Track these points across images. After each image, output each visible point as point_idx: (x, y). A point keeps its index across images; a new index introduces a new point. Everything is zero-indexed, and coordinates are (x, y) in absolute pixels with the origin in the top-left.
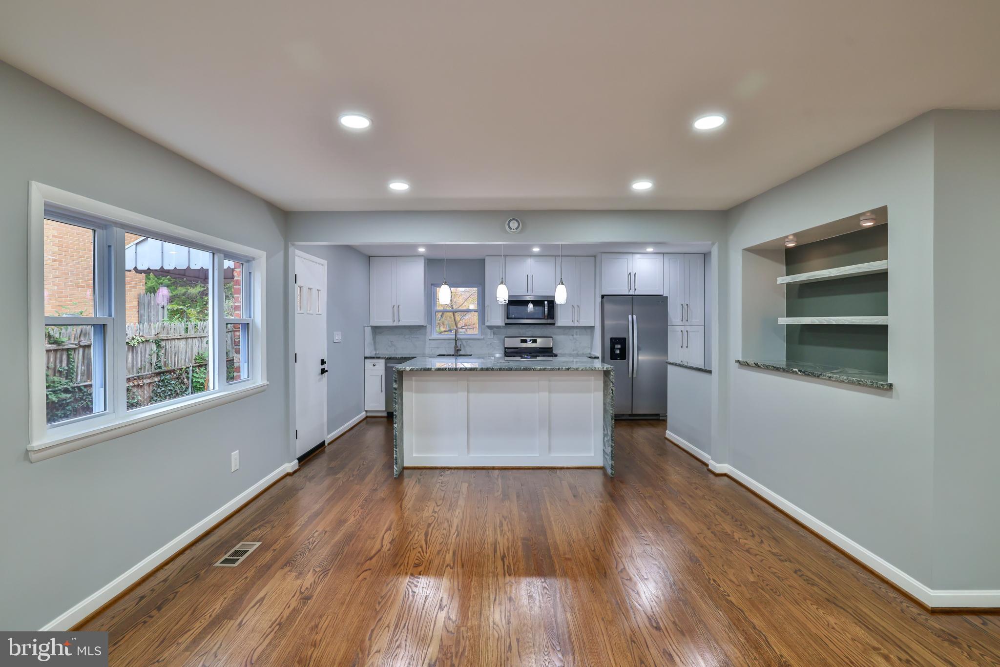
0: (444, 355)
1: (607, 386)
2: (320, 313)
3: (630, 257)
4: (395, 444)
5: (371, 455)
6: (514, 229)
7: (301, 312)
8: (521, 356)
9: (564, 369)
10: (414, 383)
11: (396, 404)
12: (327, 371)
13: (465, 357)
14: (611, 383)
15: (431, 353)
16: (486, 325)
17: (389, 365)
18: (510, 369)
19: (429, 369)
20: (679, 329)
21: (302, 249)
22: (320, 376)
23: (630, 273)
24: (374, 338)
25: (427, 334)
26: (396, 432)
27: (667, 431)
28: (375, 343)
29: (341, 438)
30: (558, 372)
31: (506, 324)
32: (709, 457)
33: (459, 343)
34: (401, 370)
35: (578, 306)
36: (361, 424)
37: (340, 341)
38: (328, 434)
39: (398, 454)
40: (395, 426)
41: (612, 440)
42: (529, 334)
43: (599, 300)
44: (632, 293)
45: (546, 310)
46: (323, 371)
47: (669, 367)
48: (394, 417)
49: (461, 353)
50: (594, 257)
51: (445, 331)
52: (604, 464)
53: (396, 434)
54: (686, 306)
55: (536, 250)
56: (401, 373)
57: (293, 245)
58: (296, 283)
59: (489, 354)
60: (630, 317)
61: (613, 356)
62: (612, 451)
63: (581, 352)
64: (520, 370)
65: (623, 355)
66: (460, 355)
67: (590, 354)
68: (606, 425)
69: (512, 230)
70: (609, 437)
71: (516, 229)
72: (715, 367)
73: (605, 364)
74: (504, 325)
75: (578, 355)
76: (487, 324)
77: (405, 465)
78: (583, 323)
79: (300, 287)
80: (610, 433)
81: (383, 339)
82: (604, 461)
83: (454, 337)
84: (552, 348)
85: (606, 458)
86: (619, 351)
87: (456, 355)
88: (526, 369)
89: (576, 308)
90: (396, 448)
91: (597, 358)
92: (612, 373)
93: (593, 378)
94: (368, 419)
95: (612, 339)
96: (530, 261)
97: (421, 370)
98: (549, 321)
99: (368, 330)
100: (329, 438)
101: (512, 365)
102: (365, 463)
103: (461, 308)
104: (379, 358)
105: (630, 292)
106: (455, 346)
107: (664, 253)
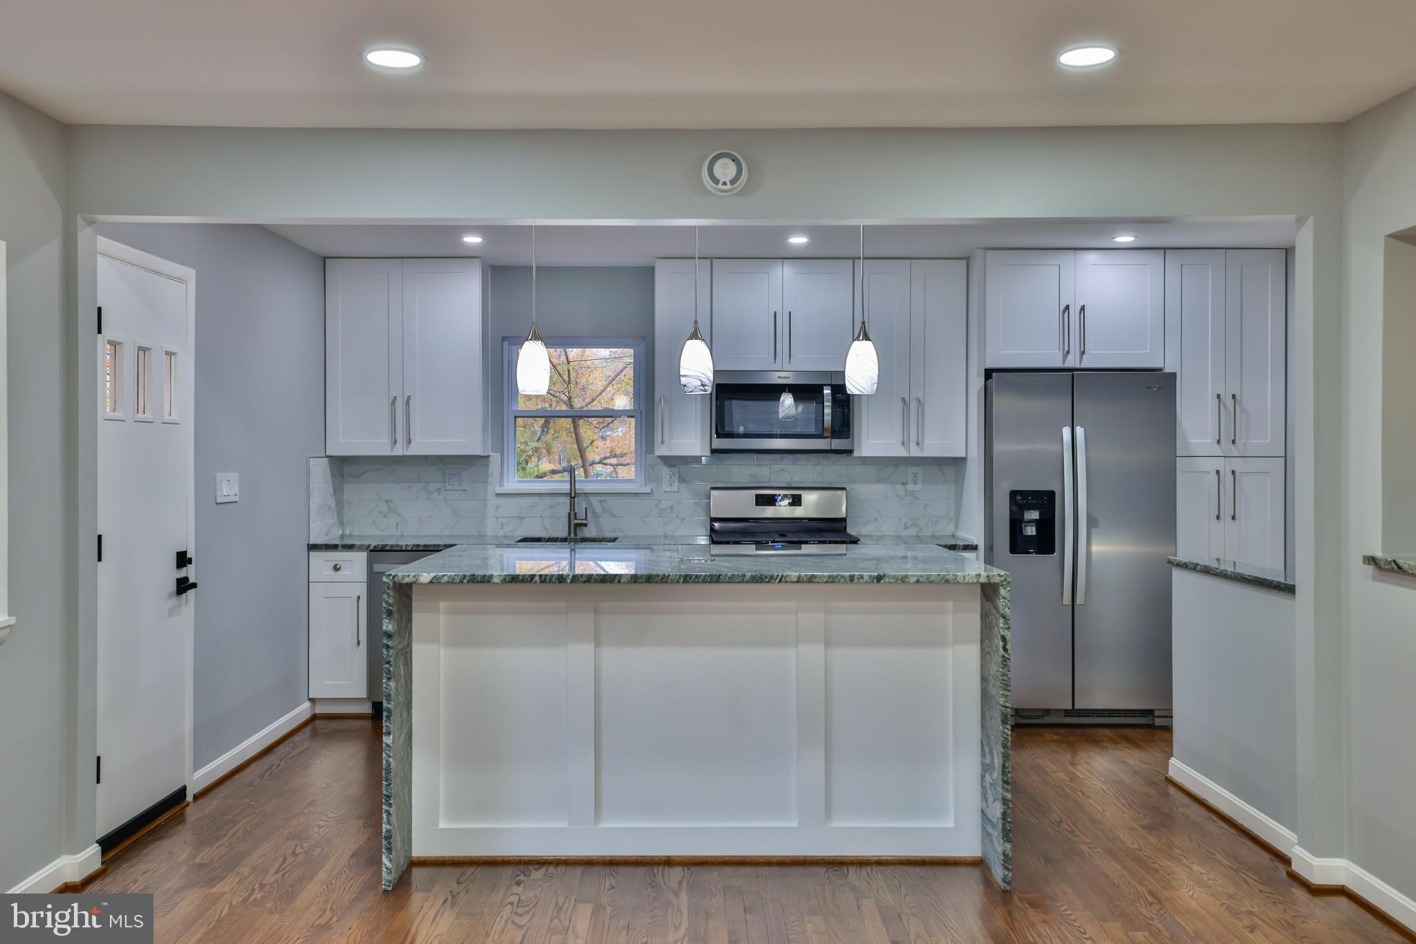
0: (538, 540)
1: (991, 628)
2: (174, 418)
3: (1066, 259)
4: (384, 792)
5: (320, 827)
6: (725, 183)
7: (119, 414)
8: (757, 543)
9: (866, 578)
10: (442, 618)
11: (389, 679)
12: (194, 585)
13: (596, 545)
14: (1001, 620)
15: (501, 533)
16: (657, 453)
17: (378, 568)
18: (715, 579)
19: (486, 580)
20: (1210, 465)
21: (116, 233)
22: (175, 600)
23: (1067, 308)
24: (338, 491)
25: (490, 479)
26: (390, 759)
27: (1173, 761)
28: (340, 504)
29: (237, 777)
30: (849, 586)
31: (713, 451)
32: (1293, 837)
33: (581, 505)
34: (407, 580)
35: (919, 401)
36: (296, 738)
37: (236, 499)
38: (195, 769)
39: (394, 819)
40: (387, 740)
41: (1005, 782)
42: (786, 479)
43: (978, 382)
44: (1072, 362)
45: (828, 411)
46: (183, 586)
47: (1177, 574)
48: (385, 714)
49: (588, 532)
50: (965, 261)
51: (553, 472)
52: (983, 853)
53: (389, 764)
54: (1229, 402)
55: (798, 240)
56: (404, 591)
57: (91, 223)
58: (100, 331)
59: (665, 537)
60: (1066, 432)
61: (1018, 544)
62: (1004, 815)
63: (926, 532)
64: (743, 581)
65: (1045, 541)
66: (584, 540)
67: (953, 536)
68: (989, 737)
69: (720, 186)
70: (997, 774)
71: (733, 182)
72: (1304, 578)
73: (994, 568)
74: (709, 454)
75: (919, 539)
76: (661, 451)
77: (418, 851)
78: (934, 447)
79: (114, 344)
80: (998, 762)
81: (361, 494)
82: (983, 844)
83: (566, 487)
84: (844, 520)
85: (990, 835)
86: (1034, 528)
87: (572, 540)
88: (758, 579)
89: (913, 404)
90: (390, 805)
91: (973, 548)
92: (1002, 591)
93: (950, 604)
94: (318, 723)
95: (1013, 494)
96: (785, 274)
97: (461, 582)
98: (837, 444)
99: (320, 470)
100: (197, 779)
101: (724, 567)
102: (298, 850)
103: (596, 406)
104: (350, 547)
105: (1066, 362)
106: (569, 514)
107: (1165, 249)
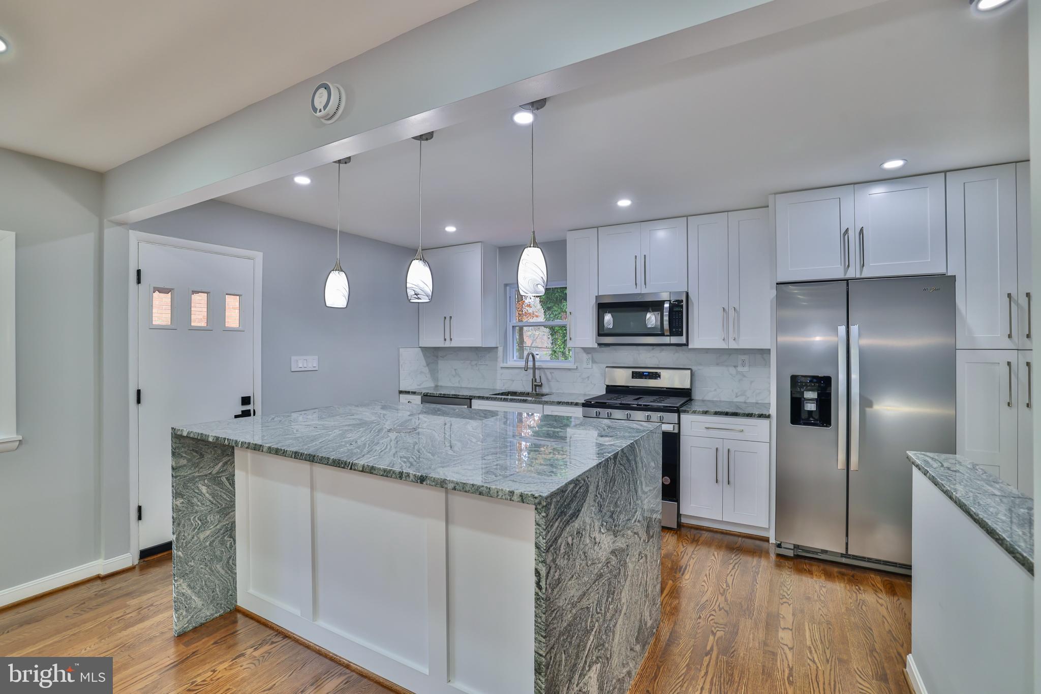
3: (847, 194)
20: (1000, 357)
23: (847, 231)
25: (499, 360)
31: (598, 345)
33: (539, 374)
35: (736, 309)
37: (315, 369)
42: (651, 362)
45: (666, 318)
54: (1022, 299)
57: (120, 224)
58: (139, 283)
60: (842, 328)
65: (821, 416)
78: (748, 342)
79: (166, 290)
84: (690, 389)
86: (811, 406)
89: (732, 312)
91: (770, 417)
95: (793, 378)
98: (674, 340)
99: (412, 354)
104: (415, 393)
105: (847, 274)
106: (532, 379)
107: (945, 172)
